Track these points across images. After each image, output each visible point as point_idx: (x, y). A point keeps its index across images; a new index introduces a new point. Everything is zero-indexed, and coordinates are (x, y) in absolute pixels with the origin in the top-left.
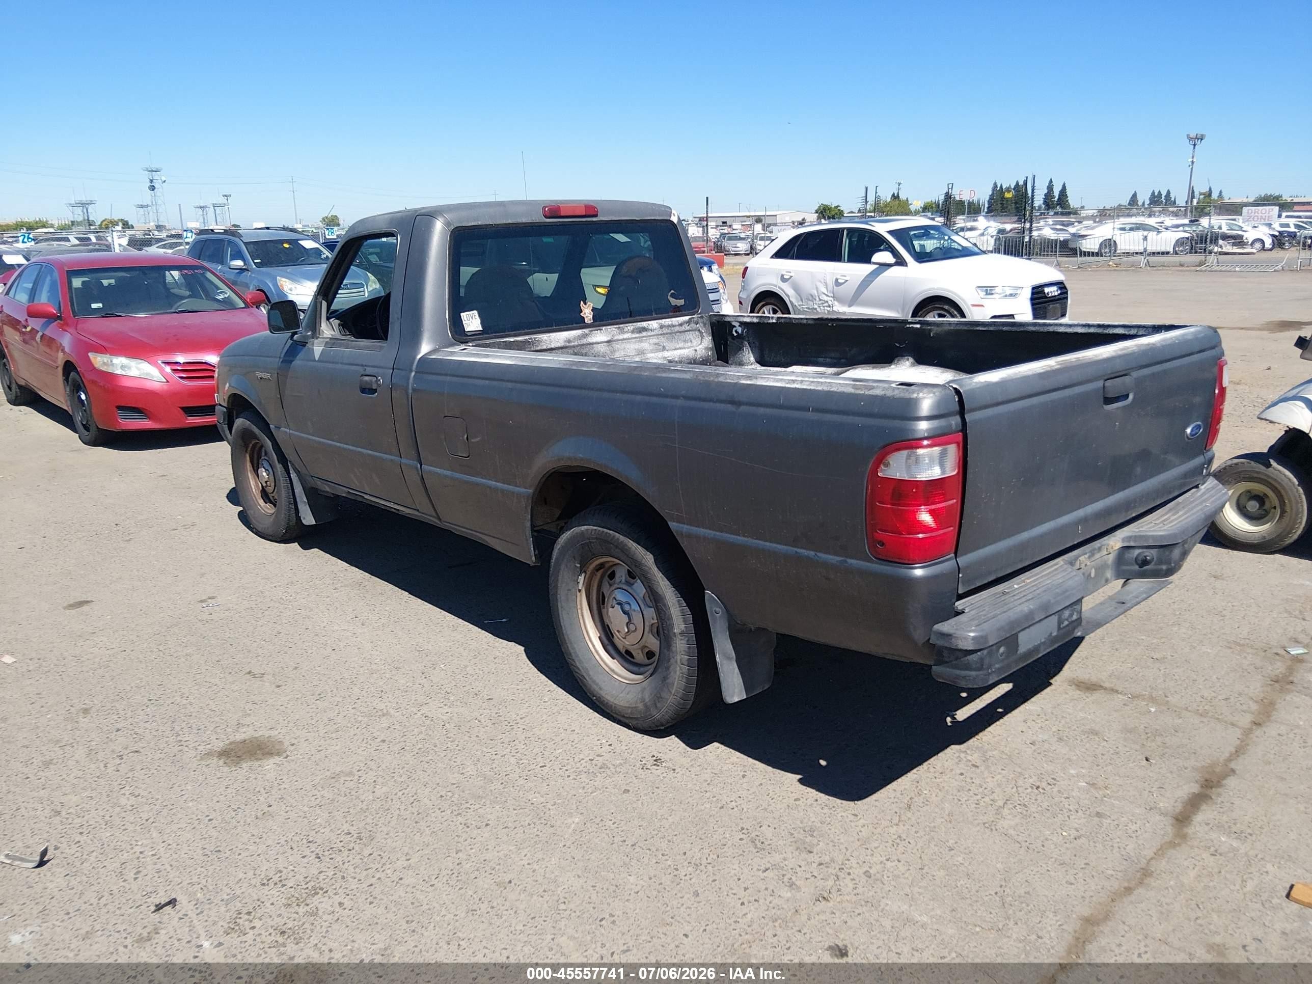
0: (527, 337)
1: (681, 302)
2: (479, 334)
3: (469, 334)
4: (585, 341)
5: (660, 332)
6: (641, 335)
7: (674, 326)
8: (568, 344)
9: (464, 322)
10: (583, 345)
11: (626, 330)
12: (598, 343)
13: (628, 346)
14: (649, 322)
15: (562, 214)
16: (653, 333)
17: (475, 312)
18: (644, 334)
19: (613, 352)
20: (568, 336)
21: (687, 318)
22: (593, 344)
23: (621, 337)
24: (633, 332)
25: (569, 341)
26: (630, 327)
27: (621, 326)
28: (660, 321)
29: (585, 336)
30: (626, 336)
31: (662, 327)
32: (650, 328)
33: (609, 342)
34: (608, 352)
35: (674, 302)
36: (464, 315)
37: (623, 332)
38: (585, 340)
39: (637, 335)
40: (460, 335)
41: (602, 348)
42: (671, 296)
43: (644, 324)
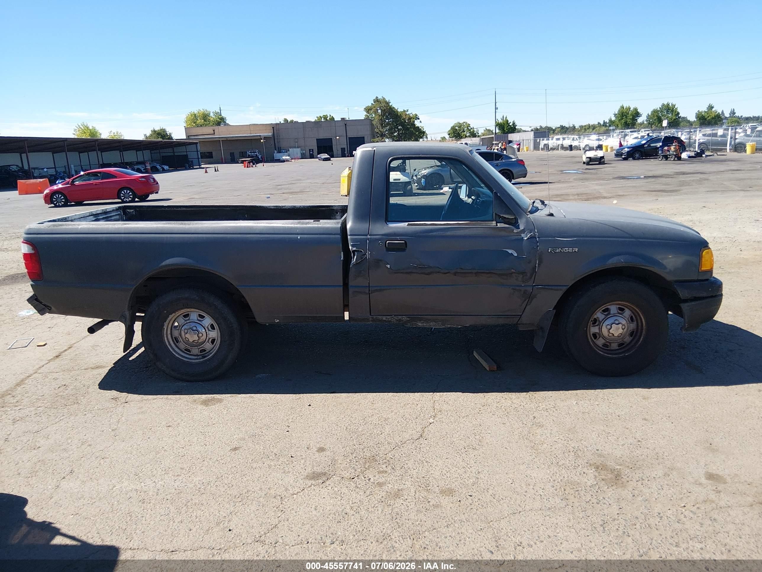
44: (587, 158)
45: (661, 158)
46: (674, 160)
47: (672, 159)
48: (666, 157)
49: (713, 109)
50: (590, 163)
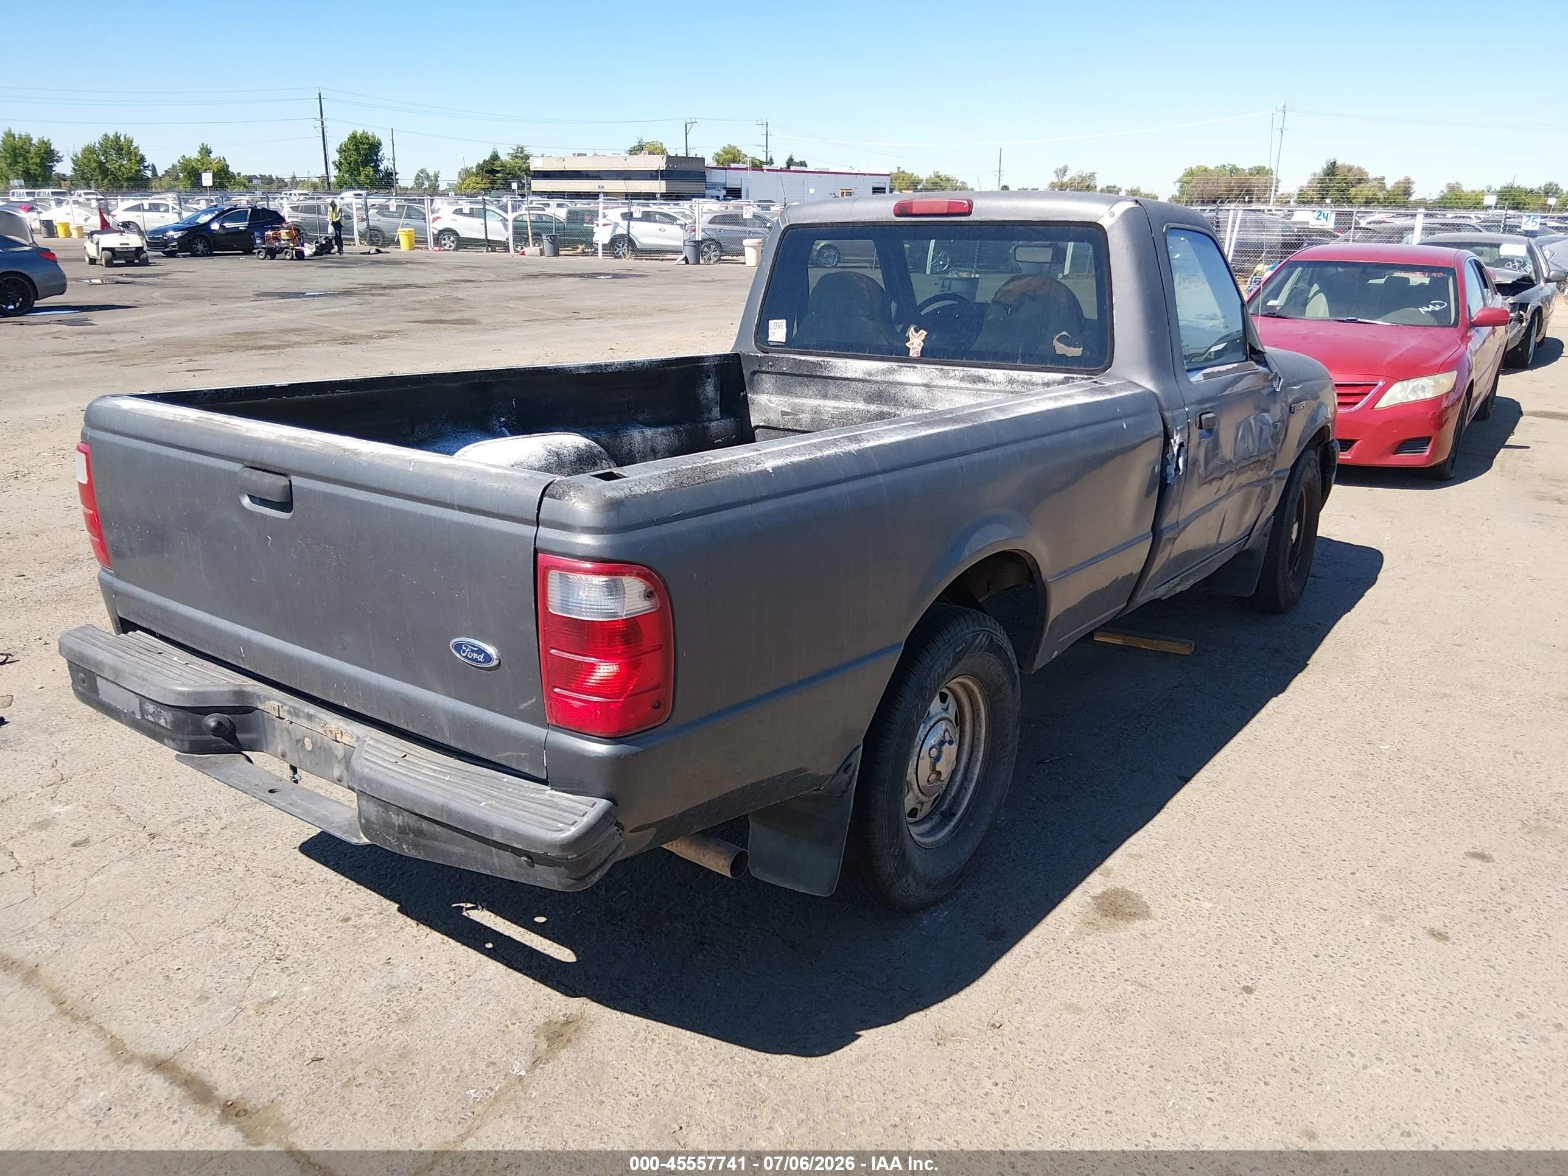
0: (820, 359)
1: (1077, 352)
2: (782, 346)
3: (771, 344)
4: (891, 378)
5: (1008, 389)
6: (975, 386)
7: (1033, 384)
8: (868, 377)
9: (770, 331)
10: (891, 383)
11: (952, 374)
12: (912, 385)
13: (957, 398)
14: (992, 371)
15: (914, 212)
16: (996, 388)
17: (784, 321)
18: (981, 386)
19: (933, 401)
20: (869, 368)
21: (1060, 376)
22: (901, 384)
23: (943, 383)
24: (962, 379)
25: (870, 374)
26: (960, 371)
27: (945, 367)
28: (1010, 372)
29: (891, 371)
30: (951, 383)
31: (1011, 381)
32: (991, 378)
33: (926, 385)
34: (926, 400)
35: (1061, 348)
36: (772, 323)
37: (947, 378)
38: (891, 376)
39: (969, 386)
40: (763, 344)
41: (918, 393)
42: (1058, 340)
43: (982, 372)
44: (104, 249)
45: (264, 254)
46: (292, 259)
47: (288, 257)
48: (272, 253)
49: (212, 156)
50: (115, 262)
